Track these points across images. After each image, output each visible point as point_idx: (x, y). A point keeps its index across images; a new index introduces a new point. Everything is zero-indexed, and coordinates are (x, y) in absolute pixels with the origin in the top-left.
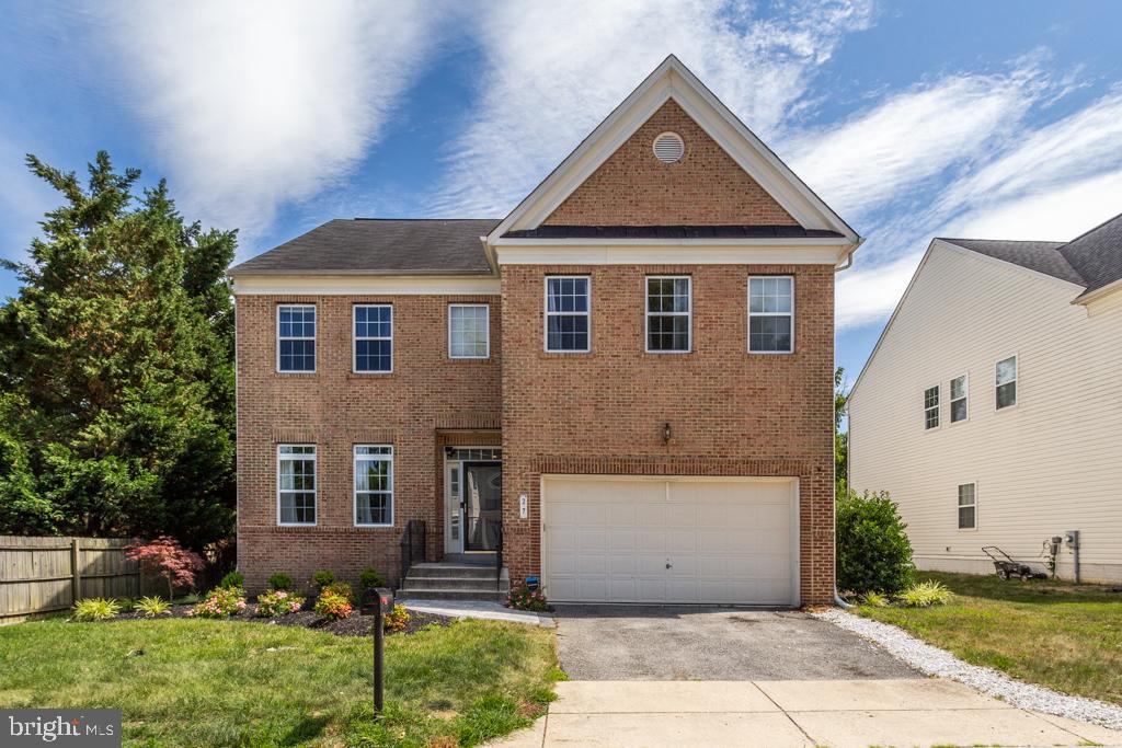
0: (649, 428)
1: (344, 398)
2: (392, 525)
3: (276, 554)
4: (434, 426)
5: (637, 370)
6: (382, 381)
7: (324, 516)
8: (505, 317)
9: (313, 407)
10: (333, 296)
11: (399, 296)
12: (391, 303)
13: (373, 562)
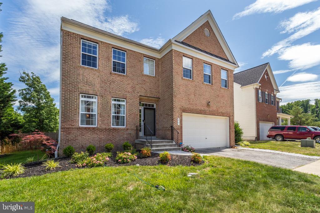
0: (205, 102)
1: (109, 80)
2: (125, 127)
3: (79, 138)
4: (139, 95)
5: (202, 87)
6: (123, 77)
7: (100, 123)
8: (174, 65)
9: (97, 82)
10: (106, 43)
11: (129, 50)
12: (126, 51)
13: (119, 140)
